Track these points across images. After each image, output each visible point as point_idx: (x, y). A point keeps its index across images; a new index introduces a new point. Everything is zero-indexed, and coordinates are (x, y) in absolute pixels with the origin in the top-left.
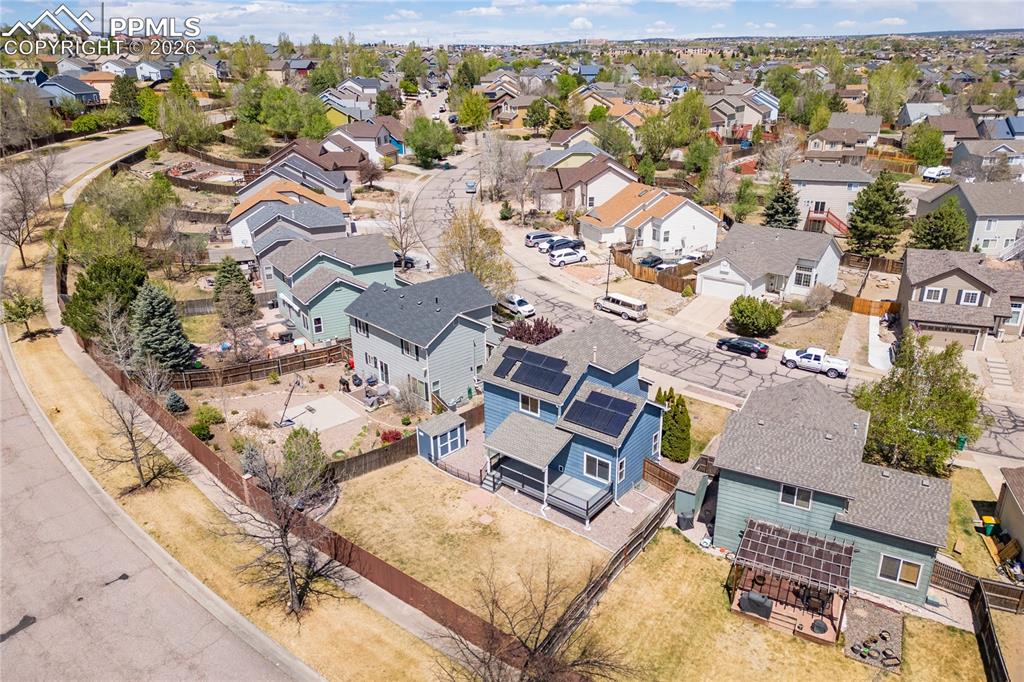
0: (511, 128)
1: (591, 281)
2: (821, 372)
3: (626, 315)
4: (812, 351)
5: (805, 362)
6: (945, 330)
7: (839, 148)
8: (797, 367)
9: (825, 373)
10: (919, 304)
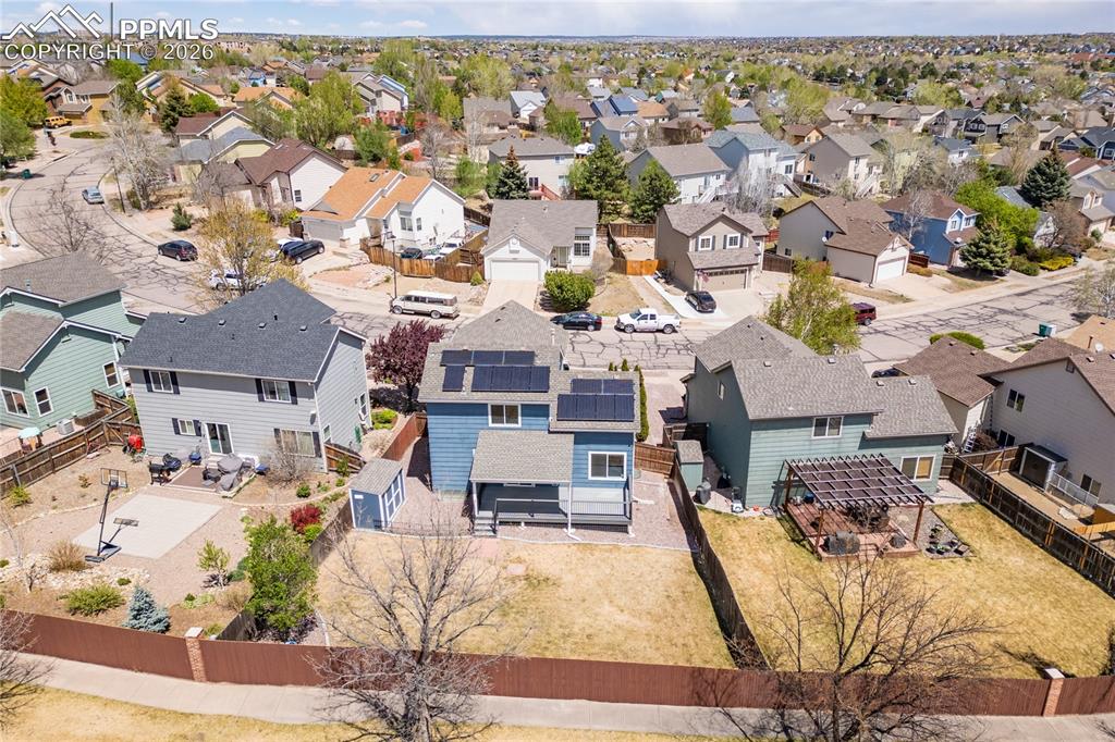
0: (85, 123)
1: (360, 284)
2: (658, 331)
3: (437, 312)
4: (644, 311)
5: (642, 324)
6: (721, 274)
7: (496, 130)
8: (635, 331)
9: (662, 331)
10: (697, 254)
